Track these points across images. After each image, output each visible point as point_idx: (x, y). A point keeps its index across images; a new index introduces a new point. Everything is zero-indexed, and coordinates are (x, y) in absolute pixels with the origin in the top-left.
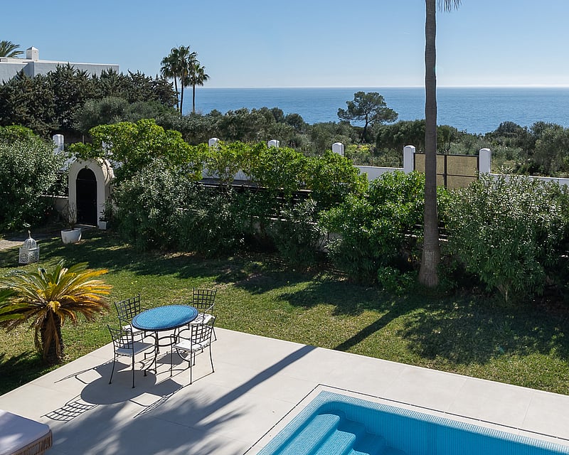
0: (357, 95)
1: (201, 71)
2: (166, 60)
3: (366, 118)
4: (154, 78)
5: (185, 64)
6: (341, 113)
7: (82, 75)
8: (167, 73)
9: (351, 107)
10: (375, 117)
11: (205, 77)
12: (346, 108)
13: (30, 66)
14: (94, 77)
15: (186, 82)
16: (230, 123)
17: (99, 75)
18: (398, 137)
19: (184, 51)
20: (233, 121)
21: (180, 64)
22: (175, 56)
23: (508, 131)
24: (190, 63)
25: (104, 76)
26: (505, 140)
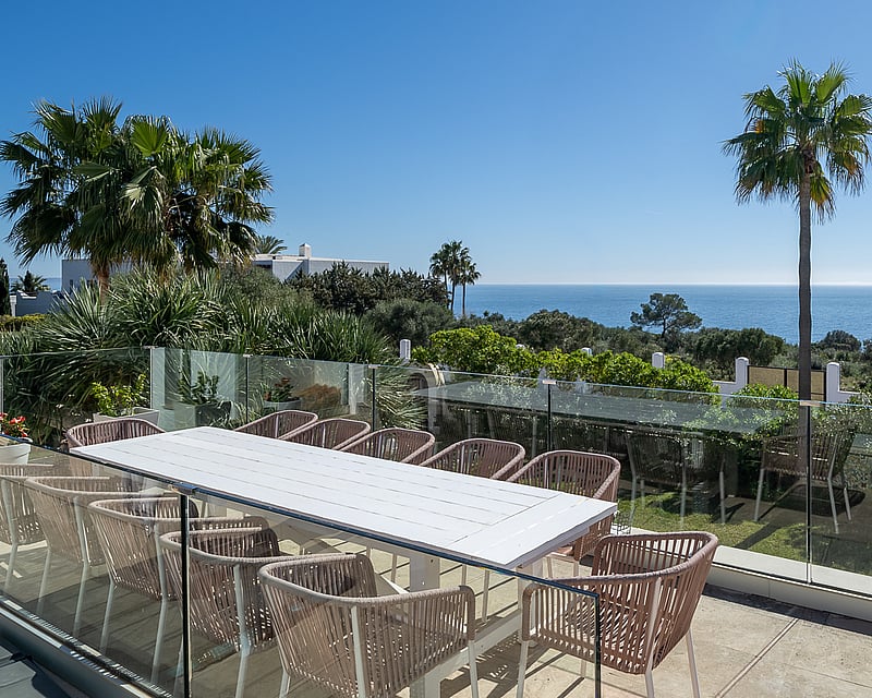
0: (653, 297)
1: (472, 268)
2: (436, 257)
3: (664, 324)
4: (426, 277)
5: (456, 261)
6: (634, 317)
7: (356, 273)
8: (437, 271)
9: (647, 311)
10: (675, 323)
11: (476, 275)
12: (640, 312)
13: (305, 263)
14: (367, 275)
15: (456, 281)
16: (533, 329)
17: (371, 273)
18: (722, 348)
19: (456, 247)
20: (537, 327)
21: (452, 261)
22: (446, 252)
23: (838, 341)
24: (462, 260)
25: (376, 274)
26: (836, 353)
